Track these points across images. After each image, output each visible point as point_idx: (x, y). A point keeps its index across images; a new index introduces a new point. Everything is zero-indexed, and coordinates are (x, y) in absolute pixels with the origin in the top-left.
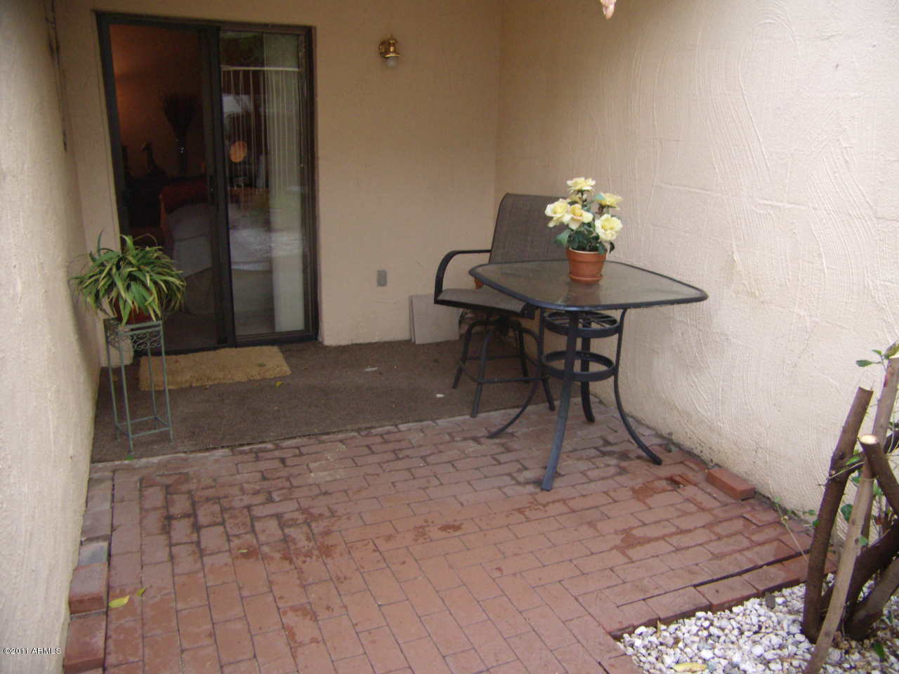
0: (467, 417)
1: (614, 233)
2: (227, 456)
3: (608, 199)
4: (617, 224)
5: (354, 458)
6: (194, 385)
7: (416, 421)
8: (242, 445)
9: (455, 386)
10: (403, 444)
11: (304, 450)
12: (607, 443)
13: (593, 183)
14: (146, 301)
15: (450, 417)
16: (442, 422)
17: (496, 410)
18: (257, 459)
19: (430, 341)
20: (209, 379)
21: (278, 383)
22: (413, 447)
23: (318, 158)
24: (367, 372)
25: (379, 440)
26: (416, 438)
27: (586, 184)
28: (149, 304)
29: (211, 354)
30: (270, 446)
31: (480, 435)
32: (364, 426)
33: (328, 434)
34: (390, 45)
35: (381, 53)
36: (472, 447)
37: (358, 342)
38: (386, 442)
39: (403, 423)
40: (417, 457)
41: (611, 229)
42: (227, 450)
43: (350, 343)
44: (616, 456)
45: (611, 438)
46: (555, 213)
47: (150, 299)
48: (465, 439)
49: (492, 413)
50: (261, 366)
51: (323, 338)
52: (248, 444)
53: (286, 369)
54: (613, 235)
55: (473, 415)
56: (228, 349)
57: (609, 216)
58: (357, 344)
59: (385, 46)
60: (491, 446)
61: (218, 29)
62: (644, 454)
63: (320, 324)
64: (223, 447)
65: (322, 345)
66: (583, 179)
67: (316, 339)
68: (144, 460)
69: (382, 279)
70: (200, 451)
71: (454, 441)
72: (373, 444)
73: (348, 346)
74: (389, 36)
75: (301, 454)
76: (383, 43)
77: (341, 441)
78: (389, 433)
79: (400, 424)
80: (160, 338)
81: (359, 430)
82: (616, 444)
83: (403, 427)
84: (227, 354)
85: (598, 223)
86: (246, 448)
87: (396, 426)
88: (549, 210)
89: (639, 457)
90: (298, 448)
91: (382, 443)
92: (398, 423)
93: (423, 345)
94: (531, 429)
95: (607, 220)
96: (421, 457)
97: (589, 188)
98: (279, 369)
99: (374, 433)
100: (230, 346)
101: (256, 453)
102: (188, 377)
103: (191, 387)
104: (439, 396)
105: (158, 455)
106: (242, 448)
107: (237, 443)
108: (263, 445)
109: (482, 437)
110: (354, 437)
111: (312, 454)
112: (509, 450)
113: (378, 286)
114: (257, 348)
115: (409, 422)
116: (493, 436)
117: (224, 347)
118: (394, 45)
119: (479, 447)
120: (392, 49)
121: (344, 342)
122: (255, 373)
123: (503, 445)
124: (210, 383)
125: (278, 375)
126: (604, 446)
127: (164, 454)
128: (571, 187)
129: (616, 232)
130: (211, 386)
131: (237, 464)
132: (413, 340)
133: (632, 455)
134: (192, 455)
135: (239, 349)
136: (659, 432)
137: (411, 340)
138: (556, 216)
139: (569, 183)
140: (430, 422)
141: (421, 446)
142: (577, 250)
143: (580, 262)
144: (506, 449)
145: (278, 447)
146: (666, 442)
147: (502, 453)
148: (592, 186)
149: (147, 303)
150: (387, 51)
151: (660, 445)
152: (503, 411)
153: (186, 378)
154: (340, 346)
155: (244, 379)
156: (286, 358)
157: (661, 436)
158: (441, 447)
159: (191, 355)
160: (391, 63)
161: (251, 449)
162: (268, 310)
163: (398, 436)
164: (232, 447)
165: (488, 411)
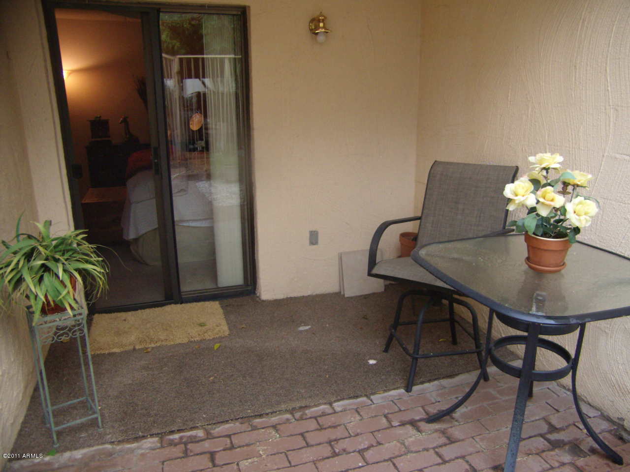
0: (402, 391)
1: (588, 218)
2: (154, 449)
3: (579, 177)
4: (591, 208)
5: (288, 453)
6: (137, 347)
7: (350, 398)
8: (172, 432)
9: (386, 351)
10: (339, 433)
11: (236, 440)
12: (553, 429)
13: (560, 159)
14: (60, 294)
15: (385, 391)
16: (377, 398)
17: (430, 381)
18: (186, 454)
19: (358, 294)
20: (152, 341)
21: (216, 346)
22: (350, 436)
23: (253, 129)
24: (301, 332)
25: (313, 425)
26: (352, 421)
27: (553, 160)
28: (63, 297)
29: (158, 310)
30: (200, 433)
31: (417, 418)
32: (298, 405)
33: (261, 416)
34: (319, 21)
35: (311, 30)
36: (410, 435)
37: (292, 295)
38: (321, 428)
39: (338, 400)
40: (354, 452)
41: (586, 214)
42: (156, 439)
43: (285, 297)
44: (567, 447)
45: (554, 421)
46: (516, 195)
47: (64, 293)
48: (403, 424)
49: (427, 385)
50: (202, 325)
51: (260, 293)
52: (179, 431)
53: (225, 329)
54: (587, 221)
55: (408, 389)
56: (173, 305)
57: (582, 198)
58: (291, 298)
59: (316, 24)
60: (430, 434)
61: (159, 11)
62: (596, 446)
63: (258, 280)
64: (152, 435)
65: (260, 299)
66: (548, 155)
67: (254, 293)
68: (67, 455)
69: (314, 238)
70: (128, 441)
71: (392, 427)
72: (307, 432)
73: (283, 300)
74: (318, 13)
75: (232, 447)
76: (312, 20)
77: (274, 427)
78: (324, 414)
79: (335, 401)
80: (83, 327)
81: (292, 411)
82: (562, 429)
83: (338, 406)
84: (172, 310)
85: (569, 207)
86: (176, 436)
87: (331, 404)
88: (509, 190)
89: (593, 451)
90: (229, 436)
91: (317, 430)
92: (333, 400)
93: (352, 298)
94: (469, 408)
95: (580, 203)
96: (359, 452)
97: (557, 166)
98: (218, 329)
99: (309, 416)
100: (176, 303)
101: (186, 444)
102: (133, 338)
103: (134, 349)
104: (372, 362)
105: (84, 448)
106: (171, 437)
107: (168, 429)
108: (193, 433)
109: (421, 420)
110: (288, 420)
111: (243, 446)
112: (451, 441)
113: (310, 245)
114: (200, 304)
115: (343, 399)
116: (432, 419)
117: (170, 304)
118: (323, 21)
119: (419, 436)
120: (321, 25)
121: (280, 296)
122: (195, 333)
123: (443, 432)
124: (153, 345)
125: (217, 336)
126: (550, 432)
127: (89, 446)
128: (534, 164)
129: (592, 217)
130: (153, 348)
131: (163, 463)
132: (342, 293)
133: (584, 447)
134: (118, 447)
135: (183, 305)
136: (605, 414)
137: (340, 292)
138: (518, 199)
139: (531, 159)
140: (364, 399)
141: (357, 435)
142: (542, 236)
143: (546, 250)
144: (448, 438)
145: (209, 436)
146: (616, 427)
147: (445, 445)
148: (559, 163)
149: (61, 297)
150: (317, 27)
151: (610, 431)
152: (436, 382)
153: (131, 340)
154: (276, 301)
155: (185, 341)
156: (227, 314)
157: (608, 419)
158: (379, 435)
159: (139, 311)
160: (321, 38)
161: (181, 438)
162: (211, 266)
163: (332, 419)
164: (161, 436)
165: (422, 383)
